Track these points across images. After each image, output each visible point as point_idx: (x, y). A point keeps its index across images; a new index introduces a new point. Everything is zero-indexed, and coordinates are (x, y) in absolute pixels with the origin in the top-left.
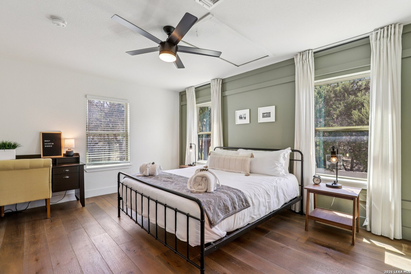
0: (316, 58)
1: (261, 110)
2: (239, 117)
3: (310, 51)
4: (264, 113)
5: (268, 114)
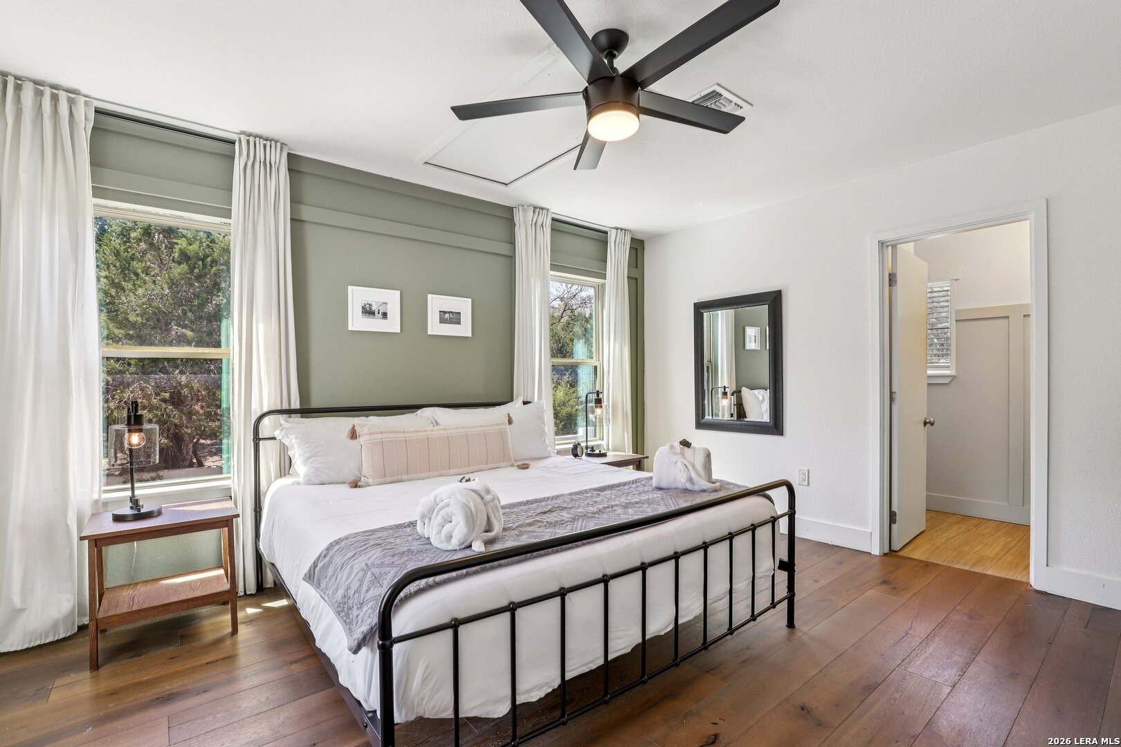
1: (435, 304)
3: (549, 214)
4: (445, 312)
5: (455, 316)
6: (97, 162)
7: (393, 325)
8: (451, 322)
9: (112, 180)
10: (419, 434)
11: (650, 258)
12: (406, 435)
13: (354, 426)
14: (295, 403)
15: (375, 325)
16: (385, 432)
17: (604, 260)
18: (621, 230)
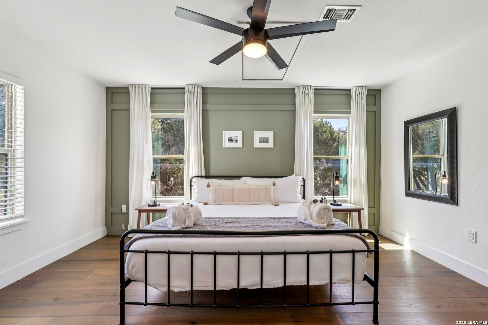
0: (316, 94)
1: (258, 135)
2: (228, 139)
3: (312, 87)
4: (261, 138)
5: (266, 139)
6: (152, 103)
7: (239, 145)
8: (264, 142)
9: (156, 107)
10: (230, 187)
11: (384, 99)
12: (225, 187)
13: (209, 183)
14: (203, 174)
15: (233, 145)
16: (217, 186)
17: (350, 105)
18: (359, 87)
